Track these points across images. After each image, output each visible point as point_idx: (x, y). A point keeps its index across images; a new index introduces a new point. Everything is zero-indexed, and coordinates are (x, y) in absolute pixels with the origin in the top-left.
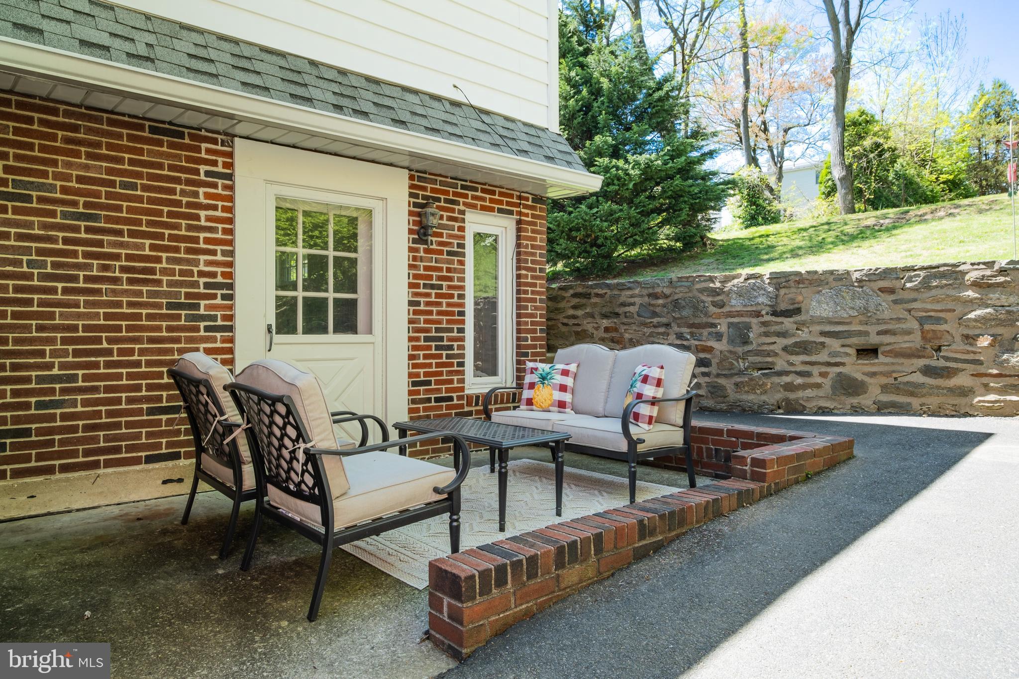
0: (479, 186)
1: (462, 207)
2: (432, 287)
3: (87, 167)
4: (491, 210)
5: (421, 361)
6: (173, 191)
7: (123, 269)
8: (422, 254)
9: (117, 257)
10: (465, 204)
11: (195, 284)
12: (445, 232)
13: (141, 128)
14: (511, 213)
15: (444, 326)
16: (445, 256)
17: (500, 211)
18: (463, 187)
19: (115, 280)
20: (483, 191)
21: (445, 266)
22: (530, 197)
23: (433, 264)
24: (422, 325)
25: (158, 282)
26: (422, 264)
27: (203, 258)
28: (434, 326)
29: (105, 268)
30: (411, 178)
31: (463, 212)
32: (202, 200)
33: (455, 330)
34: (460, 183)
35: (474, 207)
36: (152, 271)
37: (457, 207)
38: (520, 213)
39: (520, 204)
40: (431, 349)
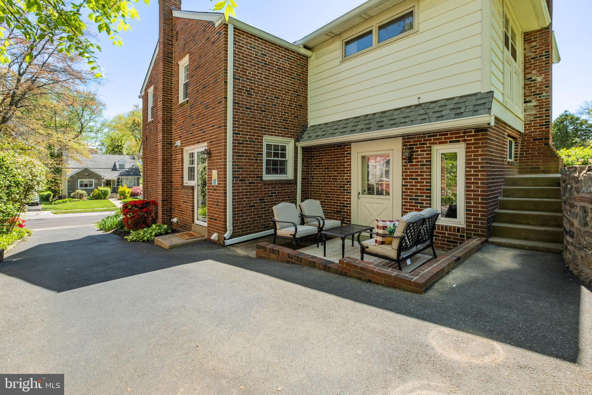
0: (438, 134)
1: (428, 145)
2: (413, 179)
3: (327, 158)
4: (446, 142)
5: (408, 207)
6: (340, 160)
7: (333, 179)
8: (409, 167)
9: (331, 176)
10: (429, 143)
11: (344, 182)
12: (419, 157)
13: (335, 147)
14: (459, 141)
15: (419, 194)
16: (419, 166)
17: (450, 142)
18: (428, 136)
19: (331, 181)
20: (440, 135)
21: (419, 171)
22: (473, 131)
23: (414, 170)
24: (409, 194)
25: (338, 181)
26: (409, 171)
27: (346, 175)
28: (414, 194)
29: (330, 179)
30: (404, 139)
31: (430, 147)
32: (346, 161)
33: (425, 196)
34: (427, 135)
35: (435, 143)
36: (336, 179)
37: (425, 146)
38: (465, 141)
39: (465, 136)
40: (413, 203)
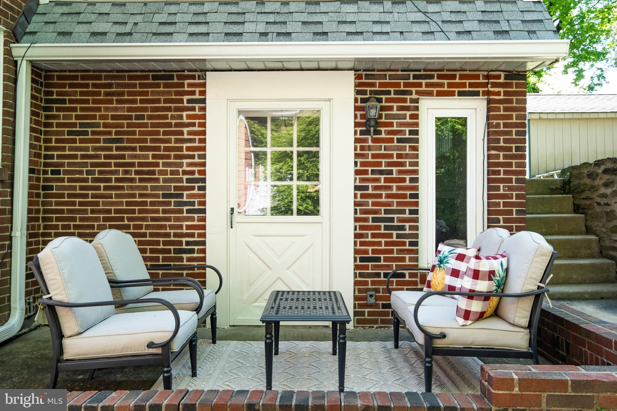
0: (435, 74)
1: (414, 96)
2: (381, 172)
3: (116, 109)
4: (452, 94)
5: (370, 239)
6: (166, 117)
7: (137, 173)
8: (370, 143)
9: (132, 165)
10: (417, 93)
11: (180, 180)
12: (395, 121)
13: (146, 77)
14: (477, 94)
15: (395, 208)
16: (395, 144)
17: (461, 94)
18: (415, 77)
19: (132, 180)
20: (439, 77)
21: (395, 153)
22: (503, 74)
23: (383, 152)
24: (370, 207)
25: (157, 180)
26: (370, 153)
27: (185, 161)
28: (383, 208)
29: (126, 172)
30: (358, 77)
31: (417, 101)
32: (185, 120)
33: (407, 212)
34: (412, 74)
35: (430, 94)
36: (153, 172)
37: (408, 97)
38: (487, 93)
39: (488, 83)
40: (380, 229)
